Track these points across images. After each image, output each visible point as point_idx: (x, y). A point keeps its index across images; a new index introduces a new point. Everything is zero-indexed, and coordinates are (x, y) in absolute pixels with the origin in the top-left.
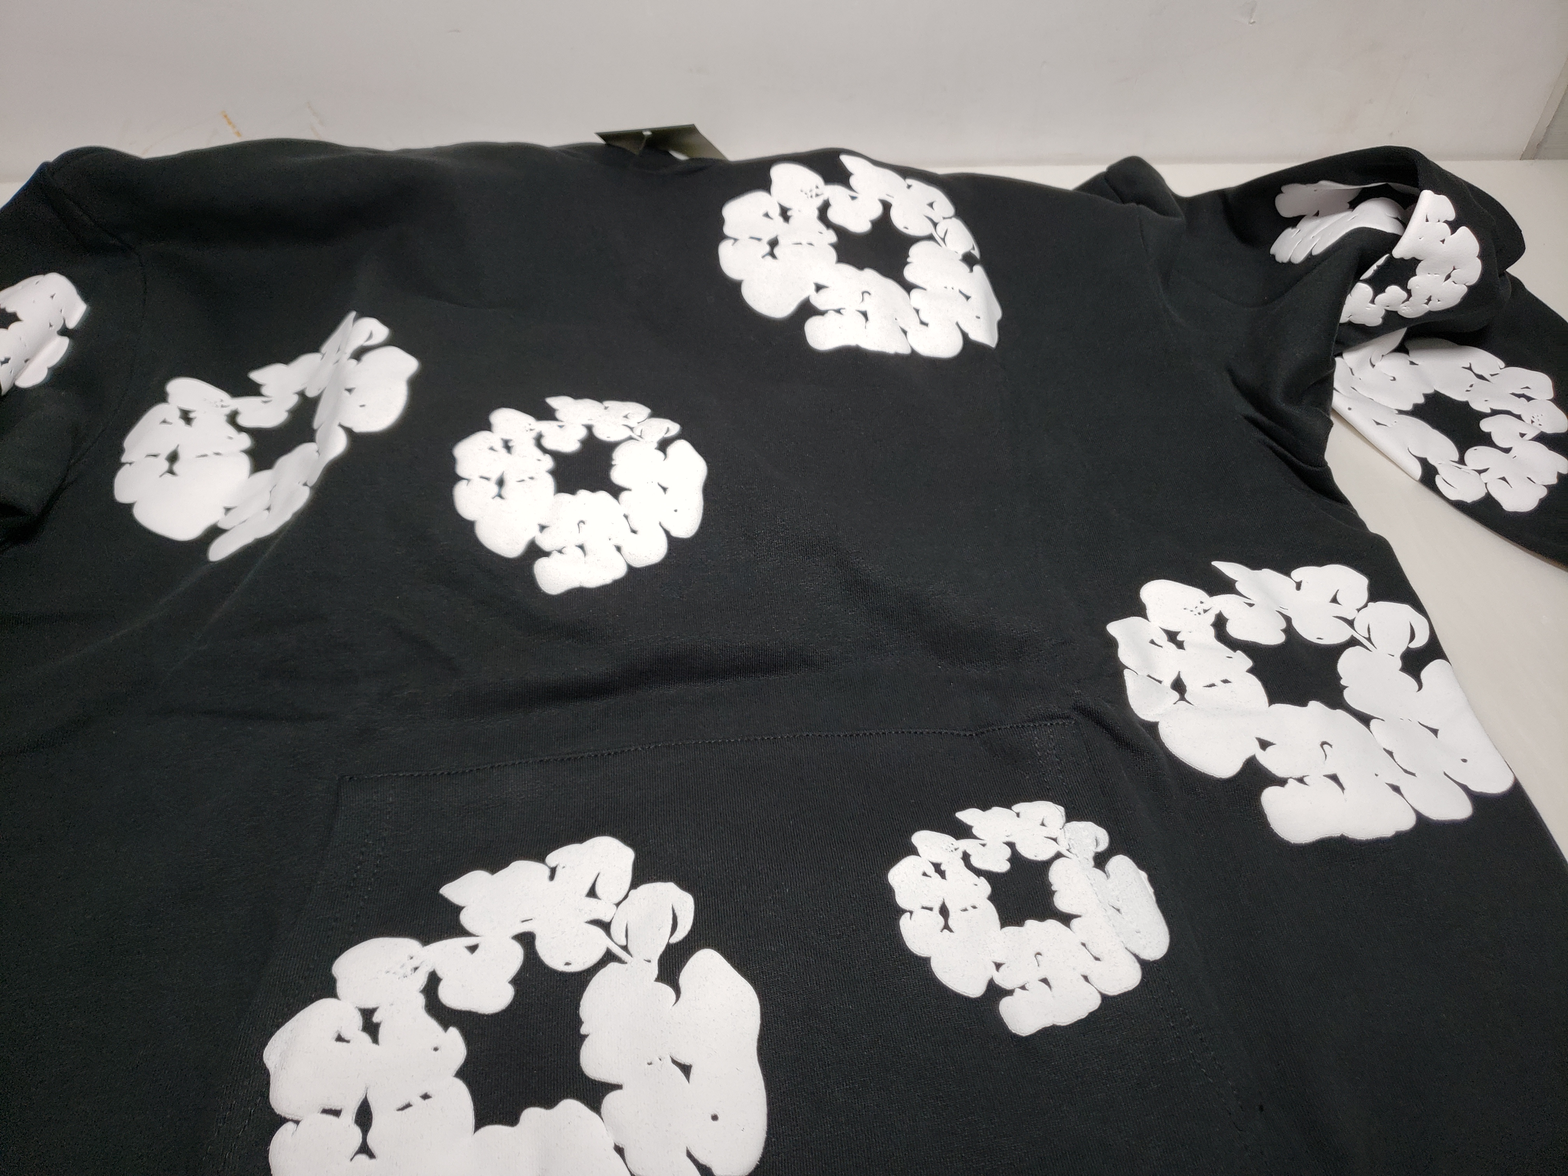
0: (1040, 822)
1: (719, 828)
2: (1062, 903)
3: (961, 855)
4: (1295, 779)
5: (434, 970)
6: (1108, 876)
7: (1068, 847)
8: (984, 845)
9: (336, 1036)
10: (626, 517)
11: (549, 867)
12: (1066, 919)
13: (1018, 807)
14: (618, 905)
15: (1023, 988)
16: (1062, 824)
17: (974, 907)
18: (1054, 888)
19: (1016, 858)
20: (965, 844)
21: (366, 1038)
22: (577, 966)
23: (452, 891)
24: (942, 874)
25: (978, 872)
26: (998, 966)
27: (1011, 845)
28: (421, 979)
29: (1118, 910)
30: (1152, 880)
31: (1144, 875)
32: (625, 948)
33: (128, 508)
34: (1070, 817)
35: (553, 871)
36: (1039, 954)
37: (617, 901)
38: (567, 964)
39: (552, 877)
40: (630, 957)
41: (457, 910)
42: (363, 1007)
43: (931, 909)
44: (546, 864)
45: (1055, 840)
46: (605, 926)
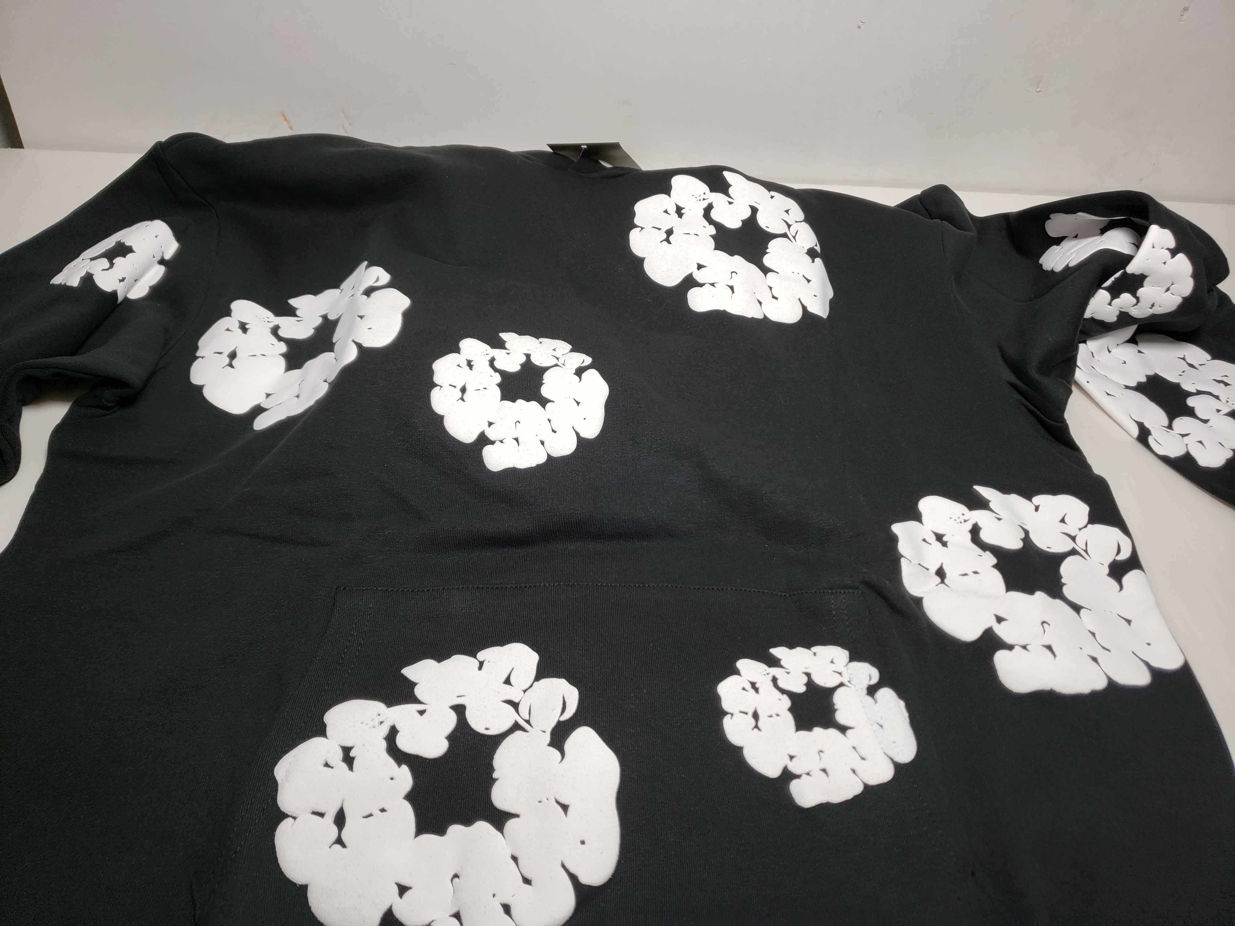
0: (830, 660)
1: (600, 645)
2: (841, 717)
3: (771, 678)
4: (1020, 646)
5: (394, 725)
6: (876, 702)
7: (849, 680)
8: (788, 673)
9: (324, 763)
10: (549, 421)
11: (479, 661)
12: (843, 729)
13: (815, 649)
14: (525, 691)
15: (808, 774)
16: (846, 663)
17: (778, 715)
18: (836, 707)
19: (810, 684)
20: (774, 671)
21: (344, 766)
22: (493, 732)
23: (410, 672)
24: (756, 690)
25: (783, 691)
26: (792, 758)
27: (808, 675)
28: (385, 730)
29: (882, 726)
30: (908, 707)
31: (902, 704)
32: (528, 722)
33: (199, 389)
34: (853, 658)
35: (481, 664)
36: (821, 751)
37: (524, 689)
38: (487, 729)
39: (480, 668)
40: (531, 728)
41: (412, 685)
42: (343, 745)
43: (746, 713)
44: (477, 659)
45: (840, 674)
46: (515, 705)
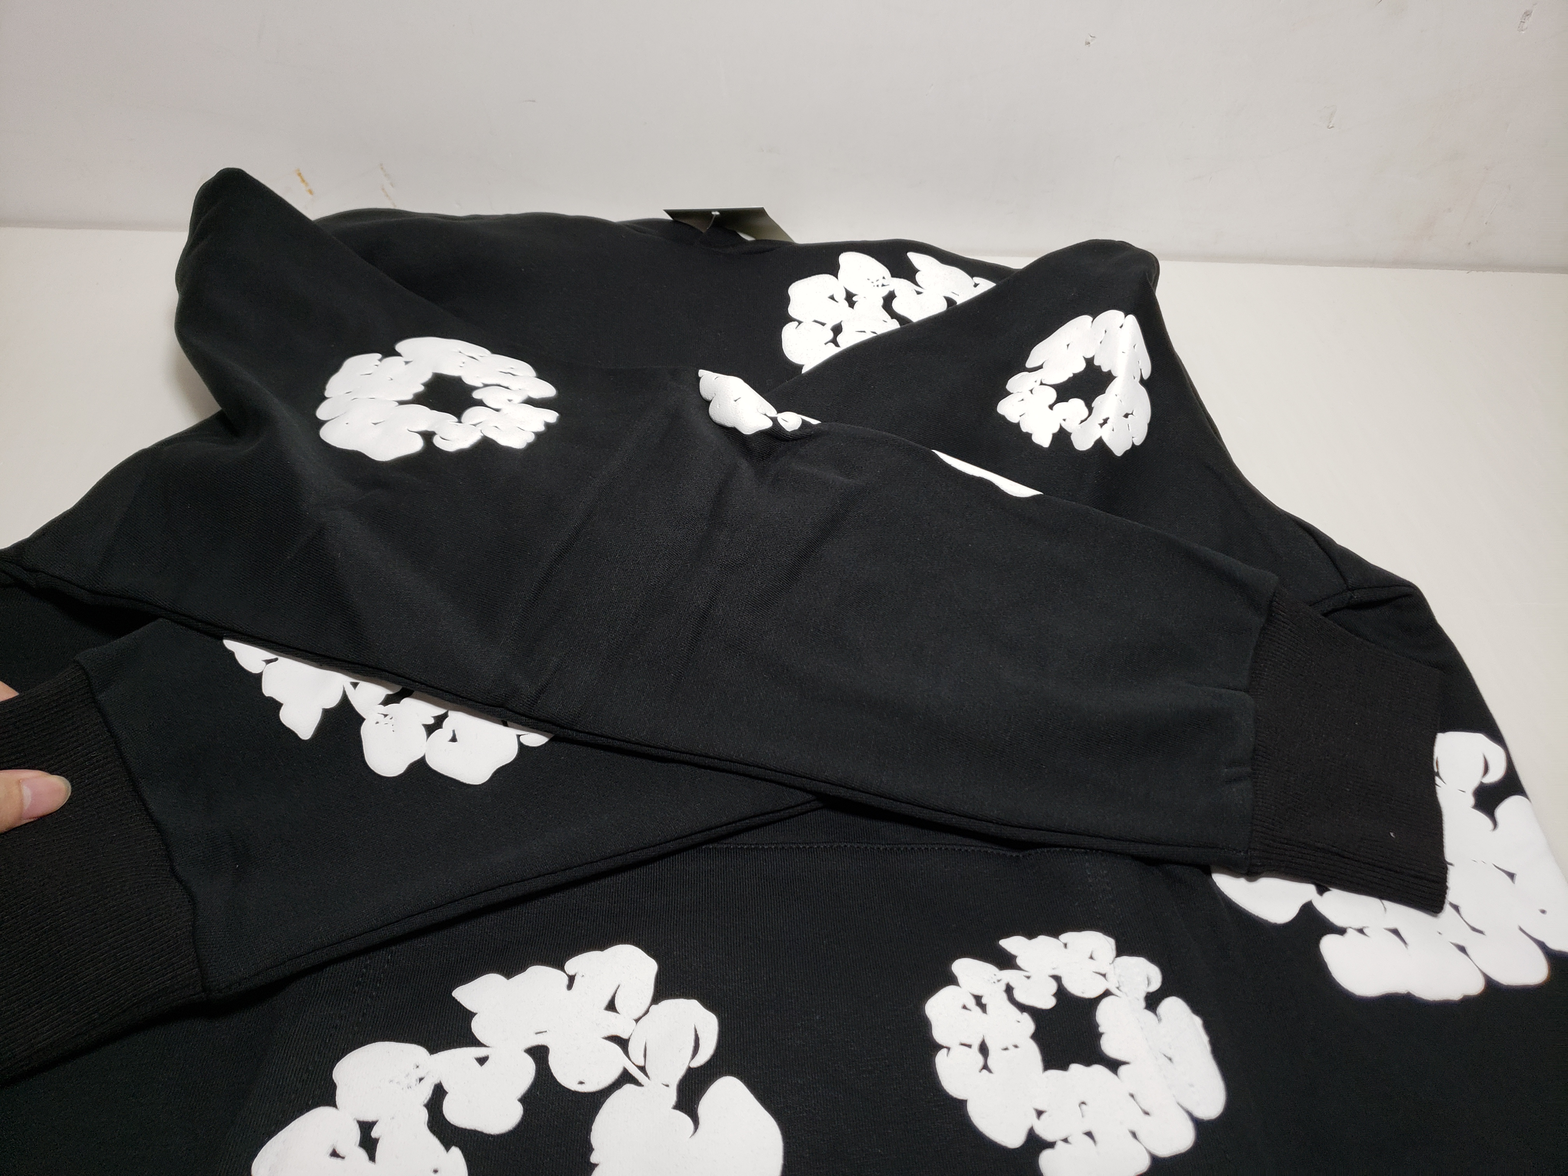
0: (1089, 955)
1: (748, 944)
2: (1110, 1046)
3: (1004, 988)
4: (1355, 929)
5: (440, 1082)
6: (1160, 1020)
7: (1117, 986)
8: (1028, 977)
9: (330, 1151)
11: (568, 975)
12: (1114, 1065)
13: (1066, 937)
14: (637, 1021)
15: (1065, 1140)
16: (1112, 959)
17: (1016, 1046)
18: (1101, 1029)
19: (1062, 993)
20: (1008, 975)
21: (363, 1154)
22: (592, 1086)
23: (464, 995)
24: (983, 1007)
25: (1022, 1007)
26: (1040, 1113)
27: (1057, 979)
28: (426, 1092)
29: (1170, 1059)
30: (1208, 1027)
31: (1198, 1021)
32: (642, 1069)
34: (1122, 950)
35: (572, 979)
36: (1083, 1103)
37: (636, 1017)
38: (581, 1083)
39: (570, 986)
40: (647, 1079)
41: (469, 1015)
42: (361, 1119)
43: (969, 1046)
44: (565, 972)
45: (1104, 975)
46: (622, 1043)
